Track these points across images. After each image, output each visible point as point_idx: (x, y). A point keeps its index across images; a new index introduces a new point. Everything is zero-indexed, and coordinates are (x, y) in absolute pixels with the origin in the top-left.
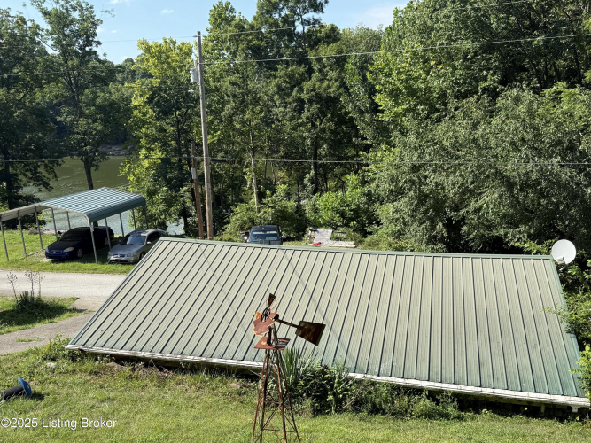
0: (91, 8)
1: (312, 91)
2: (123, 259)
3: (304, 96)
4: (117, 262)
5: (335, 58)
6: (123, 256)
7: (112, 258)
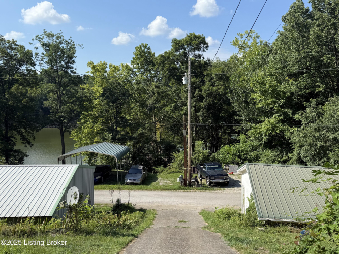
0: (74, 43)
1: (208, 91)
2: (135, 182)
3: (203, 94)
4: (132, 184)
5: (221, 74)
6: (135, 180)
7: (128, 181)
